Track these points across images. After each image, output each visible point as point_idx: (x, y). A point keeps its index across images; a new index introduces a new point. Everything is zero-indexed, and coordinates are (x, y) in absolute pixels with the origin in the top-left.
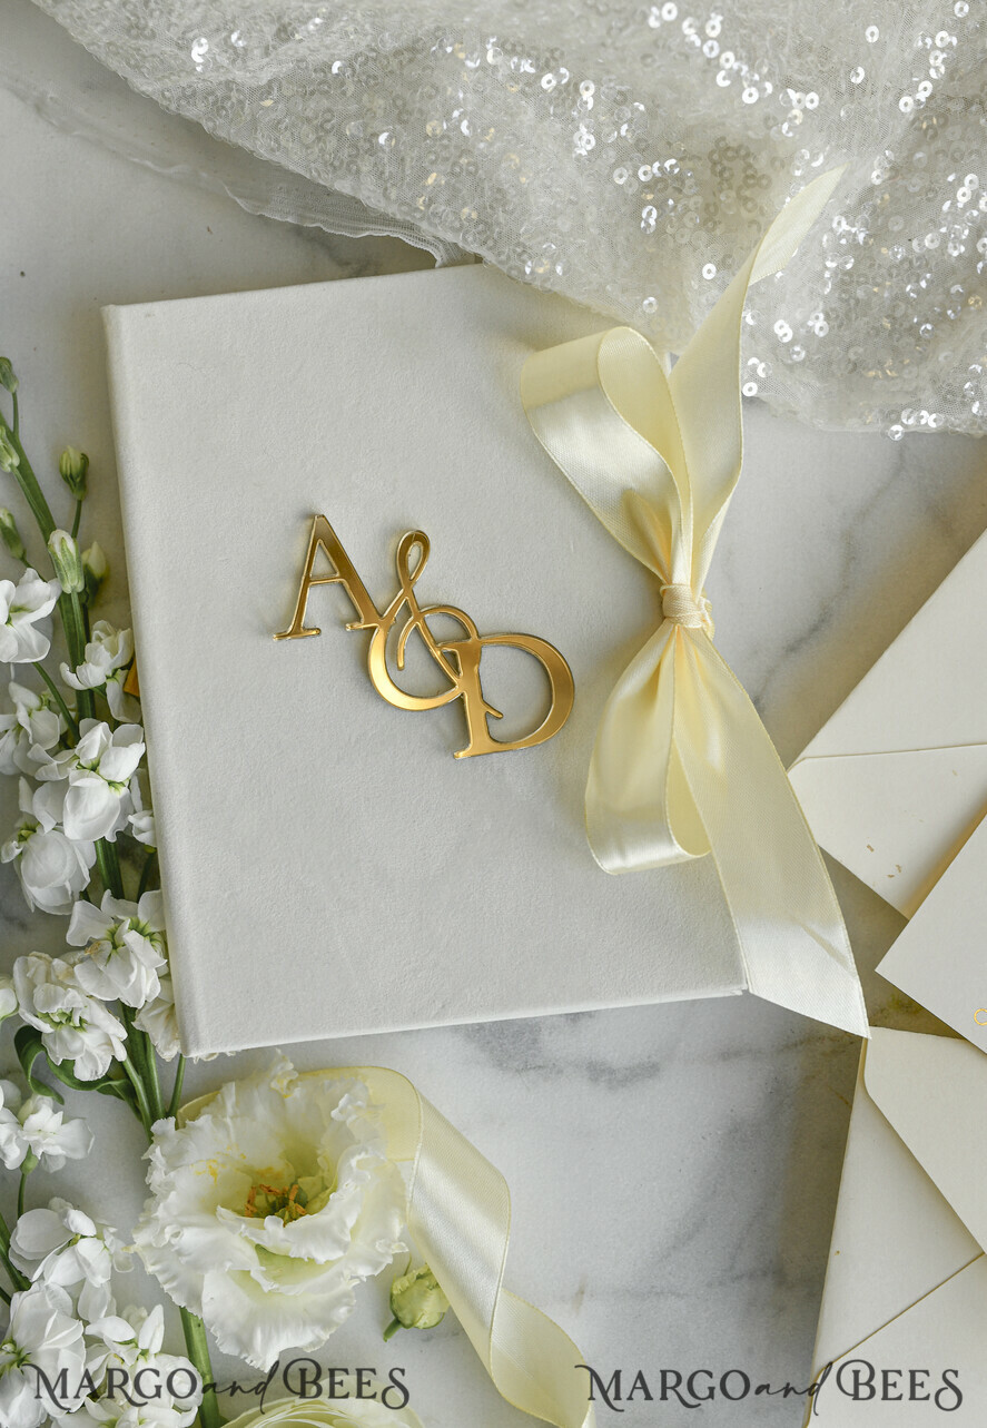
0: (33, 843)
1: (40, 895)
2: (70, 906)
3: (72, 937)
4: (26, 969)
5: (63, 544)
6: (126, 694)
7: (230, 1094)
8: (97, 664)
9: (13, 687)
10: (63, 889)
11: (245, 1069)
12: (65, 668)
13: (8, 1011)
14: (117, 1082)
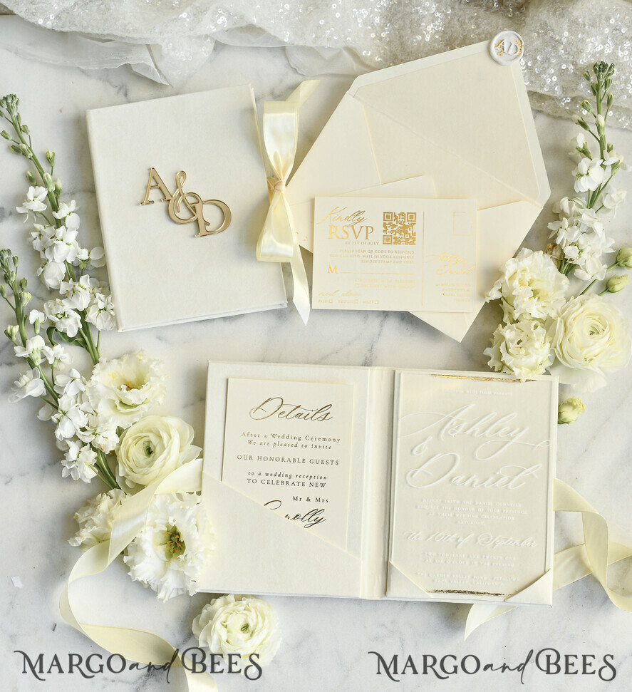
0: (46, 266)
1: (50, 282)
2: (59, 286)
3: (61, 292)
4: (48, 305)
10: (56, 279)
13: (42, 320)
14: (80, 339)
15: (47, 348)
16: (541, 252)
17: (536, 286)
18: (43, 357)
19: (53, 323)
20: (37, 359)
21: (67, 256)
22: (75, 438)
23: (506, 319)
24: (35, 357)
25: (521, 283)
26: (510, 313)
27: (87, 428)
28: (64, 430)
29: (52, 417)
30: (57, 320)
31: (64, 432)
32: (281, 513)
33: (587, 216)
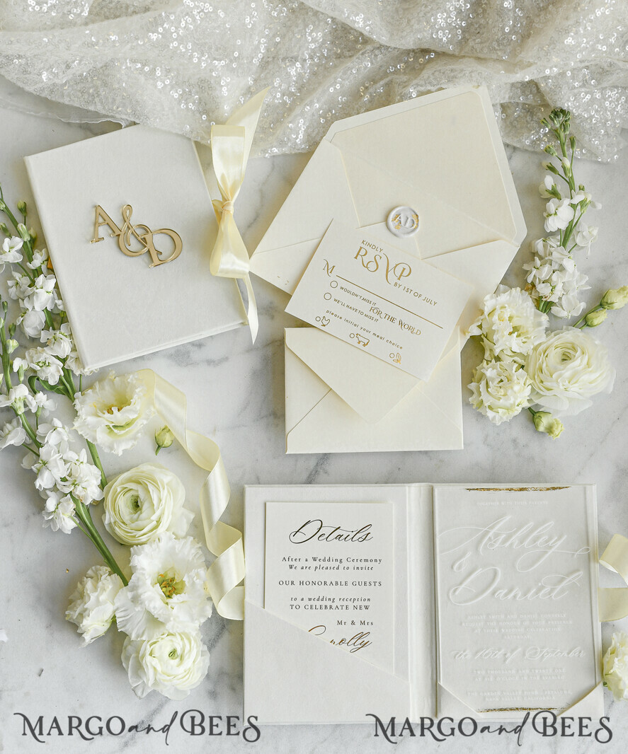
0: (26, 315)
1: (30, 331)
2: (40, 334)
3: (42, 340)
4: (30, 353)
5: (22, 227)
6: (48, 269)
7: (97, 385)
8: (37, 259)
9: (13, 273)
10: (36, 328)
11: (100, 376)
12: (28, 263)
13: (25, 367)
14: (61, 387)
15: (30, 397)
16: (519, 289)
17: (516, 322)
18: (25, 405)
19: (35, 371)
20: (20, 408)
21: (47, 304)
22: (55, 488)
23: (487, 355)
24: (18, 406)
25: (500, 319)
26: (491, 350)
27: (68, 478)
28: (43, 480)
29: (33, 467)
30: (38, 368)
31: (43, 482)
32: (326, 638)
33: (557, 254)
